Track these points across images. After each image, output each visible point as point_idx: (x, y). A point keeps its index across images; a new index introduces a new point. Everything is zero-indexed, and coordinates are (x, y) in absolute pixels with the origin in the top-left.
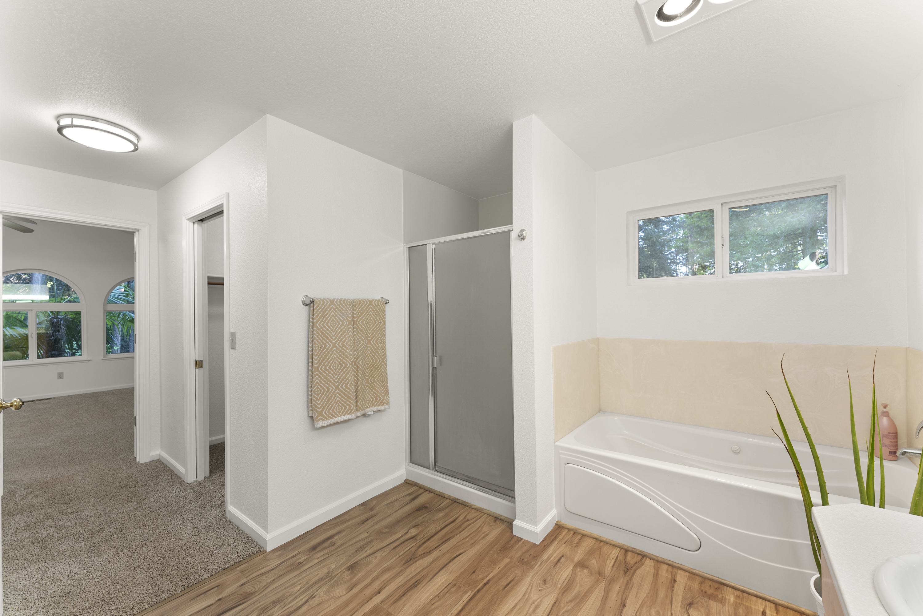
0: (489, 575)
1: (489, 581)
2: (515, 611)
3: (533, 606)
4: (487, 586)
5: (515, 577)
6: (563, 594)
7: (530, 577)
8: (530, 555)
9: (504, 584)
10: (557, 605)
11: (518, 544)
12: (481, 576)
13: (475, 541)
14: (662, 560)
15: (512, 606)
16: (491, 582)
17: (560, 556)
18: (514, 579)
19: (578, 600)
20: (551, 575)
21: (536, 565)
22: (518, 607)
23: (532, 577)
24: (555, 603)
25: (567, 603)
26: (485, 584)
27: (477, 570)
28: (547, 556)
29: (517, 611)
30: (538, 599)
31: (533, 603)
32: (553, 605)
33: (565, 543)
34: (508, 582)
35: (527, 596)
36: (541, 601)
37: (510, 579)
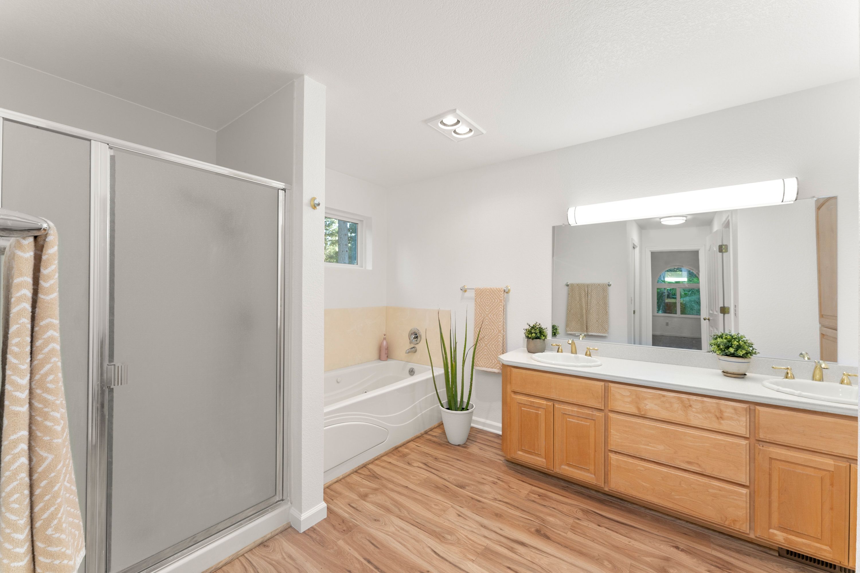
0: (356, 559)
1: (365, 559)
2: (405, 543)
3: (401, 531)
4: (372, 561)
5: (366, 539)
6: (392, 513)
7: (369, 529)
8: (339, 524)
9: (372, 547)
10: (402, 518)
11: (319, 531)
12: (358, 566)
13: (295, 568)
14: (373, 460)
15: (400, 545)
16: (368, 557)
17: (349, 506)
18: (368, 540)
19: (400, 506)
20: (369, 515)
21: (353, 522)
22: (402, 541)
23: (368, 527)
24: (400, 518)
25: (401, 512)
26: (369, 562)
27: (347, 569)
28: (345, 514)
29: (405, 542)
30: (394, 527)
31: (398, 531)
32: (402, 519)
33: (333, 500)
34: (371, 545)
35: (390, 534)
36: (396, 526)
37: (367, 543)
